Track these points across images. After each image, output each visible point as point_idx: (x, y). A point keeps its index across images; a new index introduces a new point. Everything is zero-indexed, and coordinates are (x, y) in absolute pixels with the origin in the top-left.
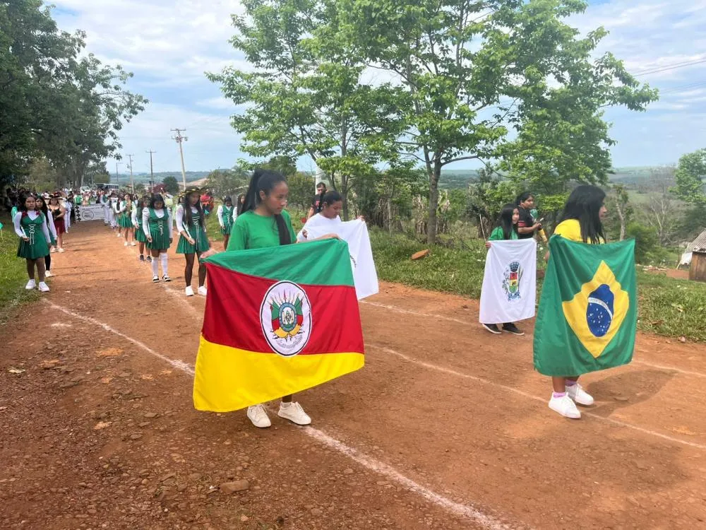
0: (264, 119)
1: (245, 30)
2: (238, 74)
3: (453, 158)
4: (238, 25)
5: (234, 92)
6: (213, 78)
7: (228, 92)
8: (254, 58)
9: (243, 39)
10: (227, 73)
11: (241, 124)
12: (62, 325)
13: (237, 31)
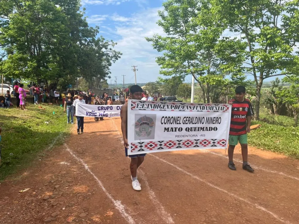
0: (172, 58)
1: (164, 18)
2: (160, 38)
3: (270, 75)
4: (161, 15)
5: (158, 46)
6: (149, 40)
7: (155, 46)
8: (167, 31)
9: (163, 22)
10: (155, 37)
11: (161, 61)
12: (66, 163)
13: (160, 18)
